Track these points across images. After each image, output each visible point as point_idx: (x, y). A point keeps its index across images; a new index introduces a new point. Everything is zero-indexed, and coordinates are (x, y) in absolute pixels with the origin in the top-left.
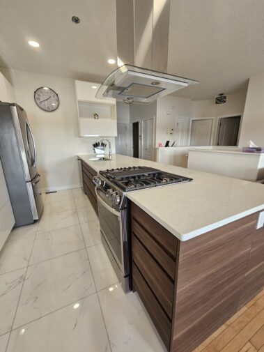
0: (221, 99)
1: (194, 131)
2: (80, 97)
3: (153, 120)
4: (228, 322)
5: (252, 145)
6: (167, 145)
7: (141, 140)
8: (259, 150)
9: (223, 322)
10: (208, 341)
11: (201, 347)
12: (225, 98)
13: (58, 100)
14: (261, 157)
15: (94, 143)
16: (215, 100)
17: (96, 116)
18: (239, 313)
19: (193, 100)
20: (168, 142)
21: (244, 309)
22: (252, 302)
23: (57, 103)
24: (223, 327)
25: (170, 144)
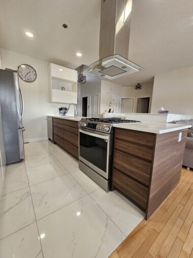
0: (138, 87)
1: (123, 105)
2: (53, 74)
3: (98, 96)
4: (167, 198)
5: (163, 109)
6: (110, 111)
7: (89, 109)
8: (167, 112)
9: (166, 198)
10: (161, 206)
11: (158, 209)
12: (141, 86)
13: (36, 75)
14: (168, 116)
15: (60, 107)
16: (135, 87)
17: (63, 88)
18: (171, 193)
19: (122, 86)
20: (110, 110)
21: (173, 191)
22: (176, 188)
23: (35, 77)
24: (166, 200)
25: (111, 111)
